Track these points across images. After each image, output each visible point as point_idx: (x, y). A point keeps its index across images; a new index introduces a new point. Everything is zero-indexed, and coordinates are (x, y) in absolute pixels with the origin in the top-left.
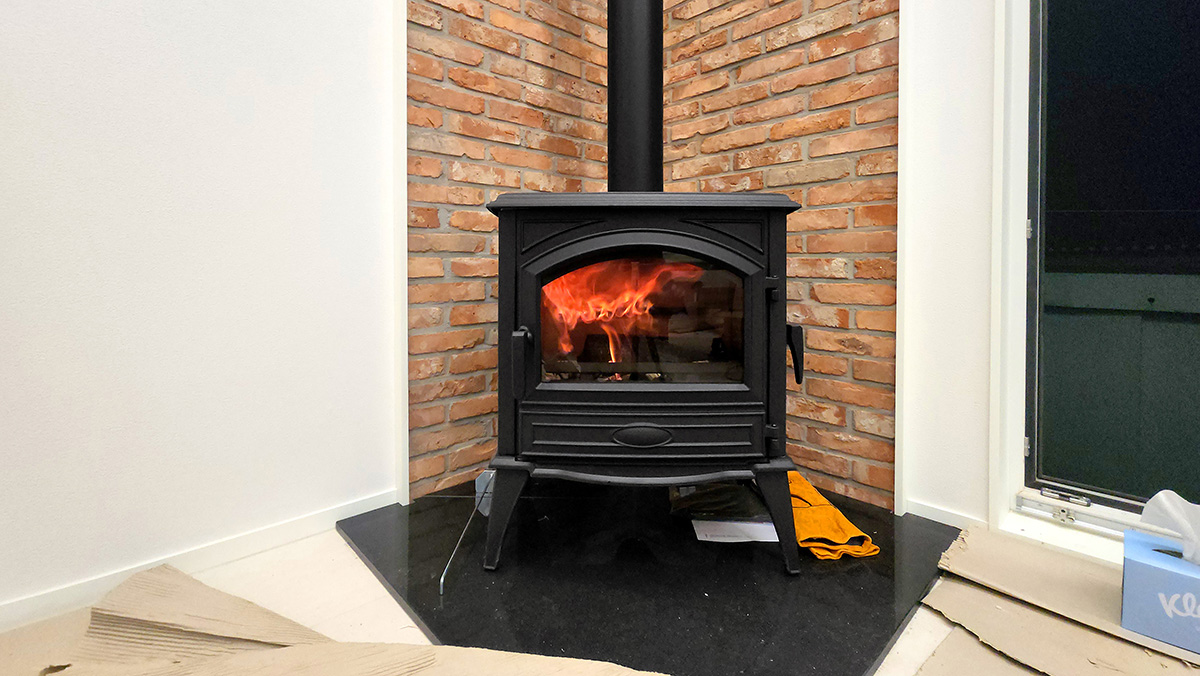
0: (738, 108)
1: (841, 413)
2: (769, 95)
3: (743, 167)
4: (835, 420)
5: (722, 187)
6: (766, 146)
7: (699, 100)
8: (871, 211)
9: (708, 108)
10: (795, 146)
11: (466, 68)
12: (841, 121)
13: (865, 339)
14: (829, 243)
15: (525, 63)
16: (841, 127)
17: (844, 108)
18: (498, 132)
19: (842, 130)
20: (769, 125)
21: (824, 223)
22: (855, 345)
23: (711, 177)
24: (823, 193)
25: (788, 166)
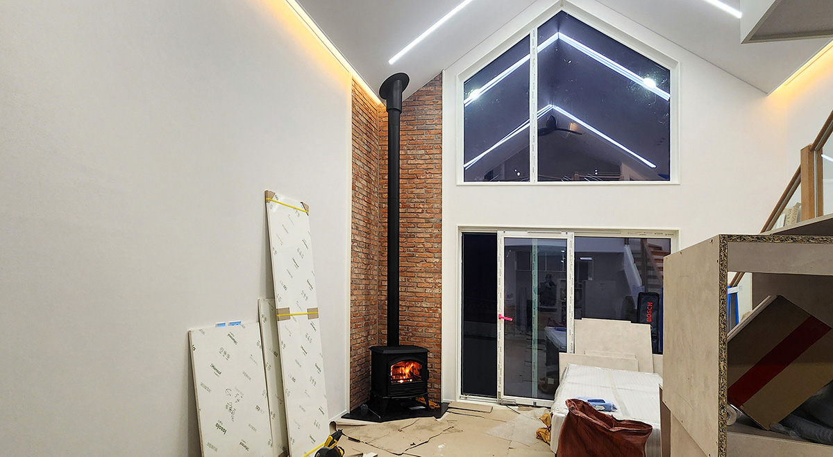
8: (437, 345)
12: (431, 326)
13: (435, 369)
17: (432, 323)
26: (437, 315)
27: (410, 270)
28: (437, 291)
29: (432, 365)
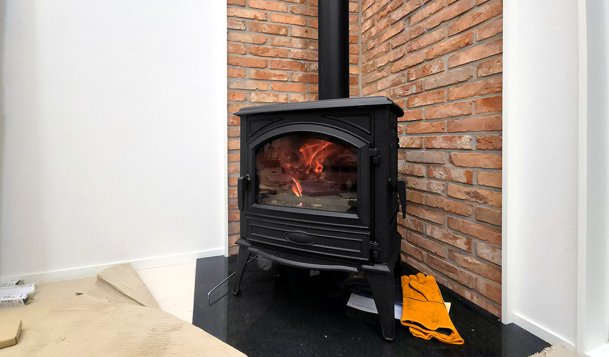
0: (409, 43)
1: (468, 243)
2: (426, 31)
3: (411, 79)
4: (464, 247)
5: (401, 93)
6: (424, 64)
7: (390, 41)
8: (486, 102)
9: (394, 45)
10: (440, 61)
11: (258, 46)
12: (467, 41)
13: (483, 192)
14: (461, 125)
15: (290, 38)
16: (467, 44)
17: (469, 31)
18: (275, 76)
19: (469, 46)
20: (426, 51)
21: (457, 112)
22: (477, 196)
23: (396, 87)
24: (456, 91)
25: (436, 75)
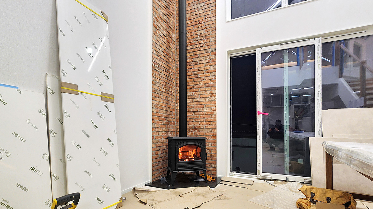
0: (195, 119)
1: (210, 165)
2: (200, 118)
3: (196, 128)
5: (192, 131)
6: (199, 125)
8: (213, 137)
10: (203, 126)
11: (157, 113)
14: (208, 141)
15: (163, 110)
17: (210, 122)
19: (210, 125)
20: (200, 122)
21: (208, 138)
22: (212, 155)
23: (190, 129)
24: (207, 134)
25: (202, 129)
26: (214, 116)
27: (195, 87)
28: (213, 99)
29: (210, 151)
